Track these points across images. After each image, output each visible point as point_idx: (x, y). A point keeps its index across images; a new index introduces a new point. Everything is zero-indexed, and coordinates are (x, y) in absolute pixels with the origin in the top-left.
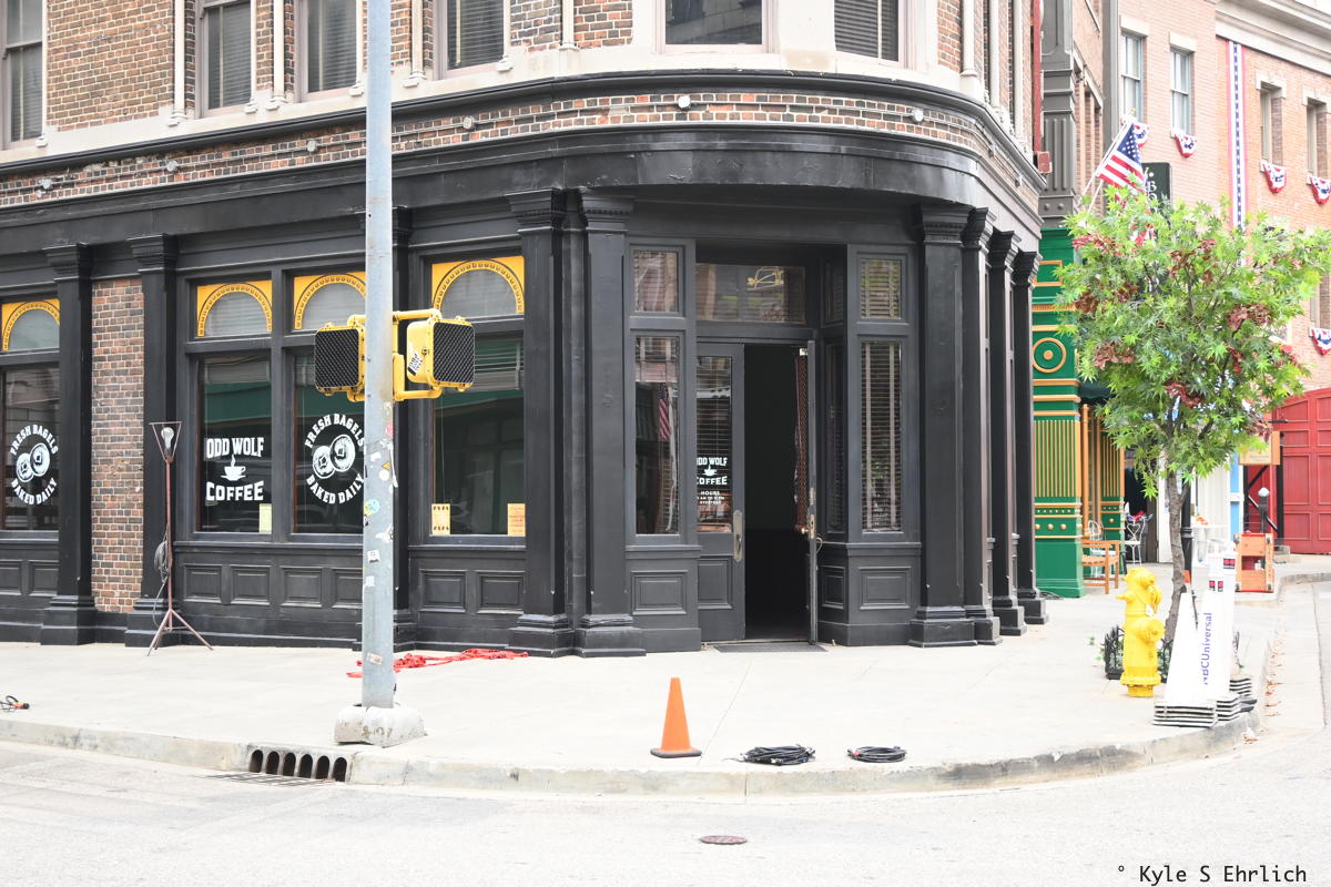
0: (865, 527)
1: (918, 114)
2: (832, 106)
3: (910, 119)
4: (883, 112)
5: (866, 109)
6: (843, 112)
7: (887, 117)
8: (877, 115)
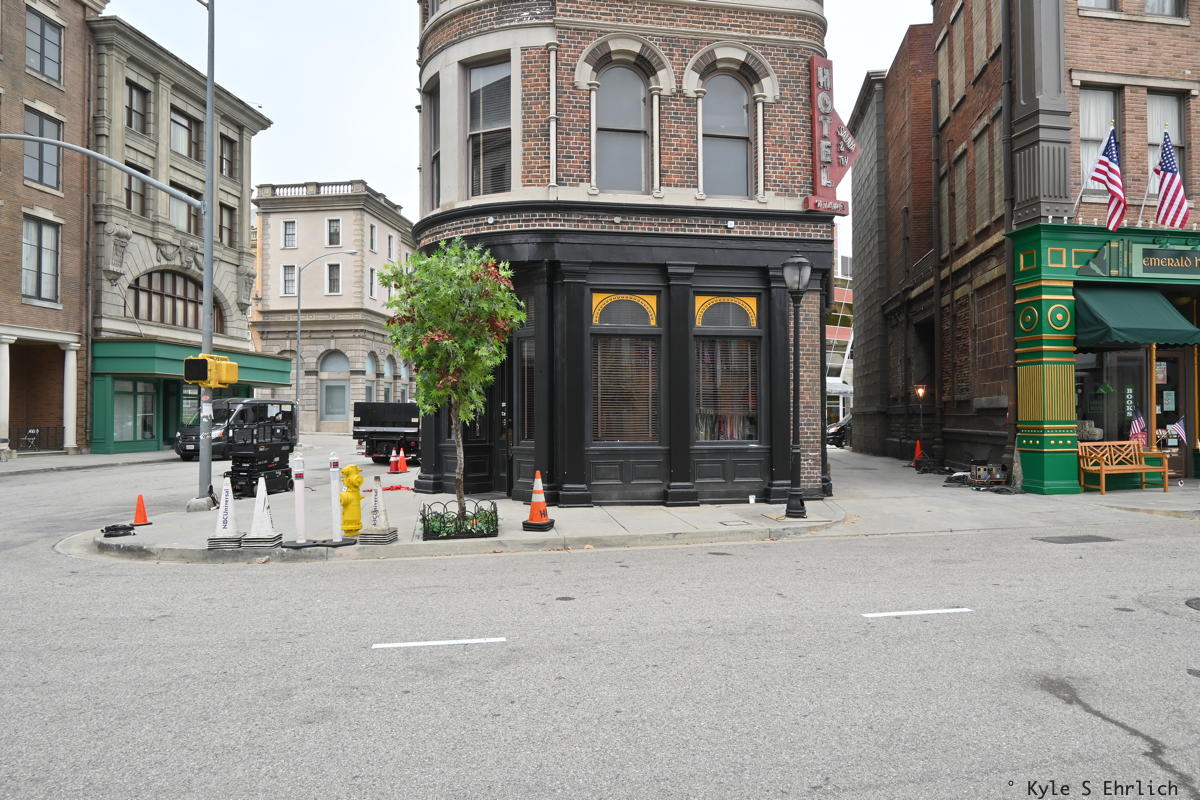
0: (523, 439)
1: (491, 220)
2: (450, 227)
3: (487, 224)
4: (472, 224)
5: (465, 224)
6: (454, 229)
7: (475, 226)
8: (470, 226)
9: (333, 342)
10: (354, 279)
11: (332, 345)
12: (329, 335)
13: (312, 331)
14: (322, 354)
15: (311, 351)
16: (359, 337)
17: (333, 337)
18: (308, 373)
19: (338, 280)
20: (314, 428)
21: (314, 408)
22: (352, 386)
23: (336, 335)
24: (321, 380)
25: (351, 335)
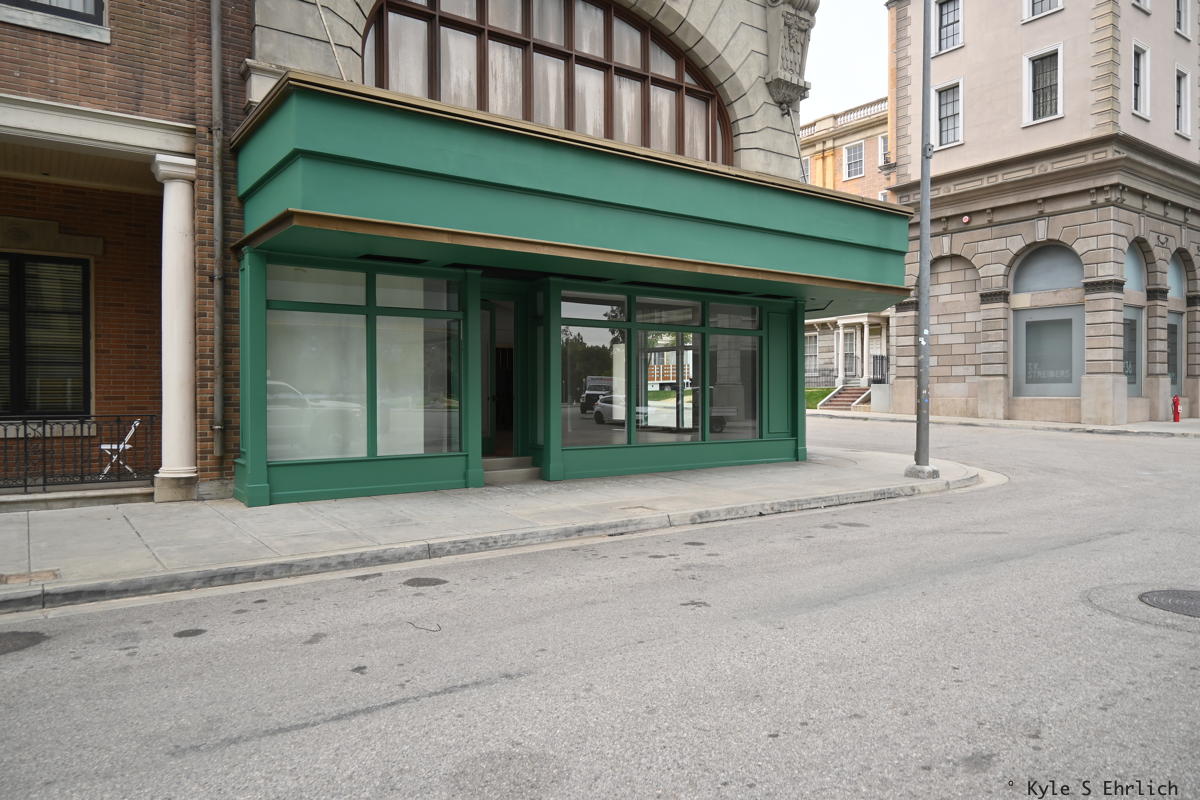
9: (1042, 224)
10: (1093, 73)
11: (1041, 232)
12: (1033, 211)
13: (994, 210)
14: (1017, 256)
15: (993, 251)
16: (1108, 203)
17: (1041, 215)
18: (987, 298)
19: (1053, 88)
20: (1000, 412)
21: (1000, 369)
22: (1089, 319)
23: (1048, 209)
24: (1016, 311)
25: (1087, 201)
